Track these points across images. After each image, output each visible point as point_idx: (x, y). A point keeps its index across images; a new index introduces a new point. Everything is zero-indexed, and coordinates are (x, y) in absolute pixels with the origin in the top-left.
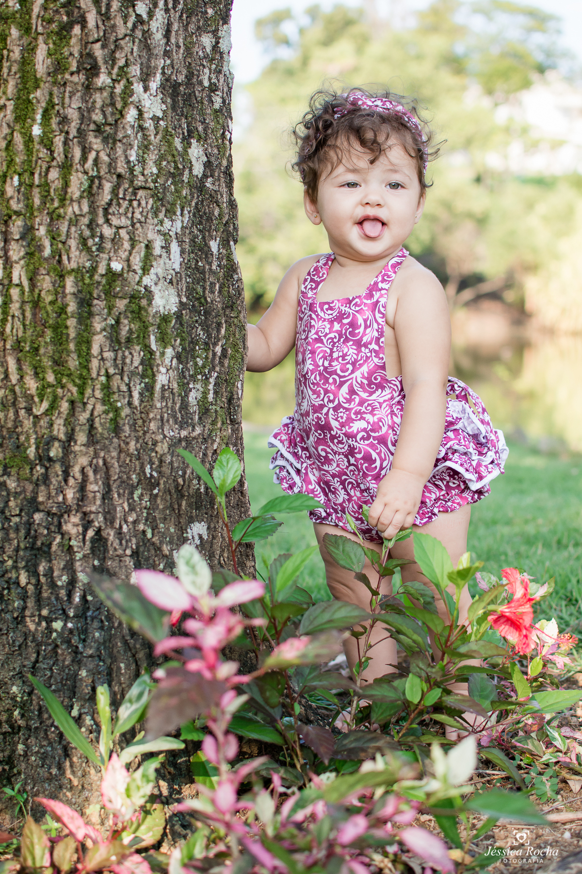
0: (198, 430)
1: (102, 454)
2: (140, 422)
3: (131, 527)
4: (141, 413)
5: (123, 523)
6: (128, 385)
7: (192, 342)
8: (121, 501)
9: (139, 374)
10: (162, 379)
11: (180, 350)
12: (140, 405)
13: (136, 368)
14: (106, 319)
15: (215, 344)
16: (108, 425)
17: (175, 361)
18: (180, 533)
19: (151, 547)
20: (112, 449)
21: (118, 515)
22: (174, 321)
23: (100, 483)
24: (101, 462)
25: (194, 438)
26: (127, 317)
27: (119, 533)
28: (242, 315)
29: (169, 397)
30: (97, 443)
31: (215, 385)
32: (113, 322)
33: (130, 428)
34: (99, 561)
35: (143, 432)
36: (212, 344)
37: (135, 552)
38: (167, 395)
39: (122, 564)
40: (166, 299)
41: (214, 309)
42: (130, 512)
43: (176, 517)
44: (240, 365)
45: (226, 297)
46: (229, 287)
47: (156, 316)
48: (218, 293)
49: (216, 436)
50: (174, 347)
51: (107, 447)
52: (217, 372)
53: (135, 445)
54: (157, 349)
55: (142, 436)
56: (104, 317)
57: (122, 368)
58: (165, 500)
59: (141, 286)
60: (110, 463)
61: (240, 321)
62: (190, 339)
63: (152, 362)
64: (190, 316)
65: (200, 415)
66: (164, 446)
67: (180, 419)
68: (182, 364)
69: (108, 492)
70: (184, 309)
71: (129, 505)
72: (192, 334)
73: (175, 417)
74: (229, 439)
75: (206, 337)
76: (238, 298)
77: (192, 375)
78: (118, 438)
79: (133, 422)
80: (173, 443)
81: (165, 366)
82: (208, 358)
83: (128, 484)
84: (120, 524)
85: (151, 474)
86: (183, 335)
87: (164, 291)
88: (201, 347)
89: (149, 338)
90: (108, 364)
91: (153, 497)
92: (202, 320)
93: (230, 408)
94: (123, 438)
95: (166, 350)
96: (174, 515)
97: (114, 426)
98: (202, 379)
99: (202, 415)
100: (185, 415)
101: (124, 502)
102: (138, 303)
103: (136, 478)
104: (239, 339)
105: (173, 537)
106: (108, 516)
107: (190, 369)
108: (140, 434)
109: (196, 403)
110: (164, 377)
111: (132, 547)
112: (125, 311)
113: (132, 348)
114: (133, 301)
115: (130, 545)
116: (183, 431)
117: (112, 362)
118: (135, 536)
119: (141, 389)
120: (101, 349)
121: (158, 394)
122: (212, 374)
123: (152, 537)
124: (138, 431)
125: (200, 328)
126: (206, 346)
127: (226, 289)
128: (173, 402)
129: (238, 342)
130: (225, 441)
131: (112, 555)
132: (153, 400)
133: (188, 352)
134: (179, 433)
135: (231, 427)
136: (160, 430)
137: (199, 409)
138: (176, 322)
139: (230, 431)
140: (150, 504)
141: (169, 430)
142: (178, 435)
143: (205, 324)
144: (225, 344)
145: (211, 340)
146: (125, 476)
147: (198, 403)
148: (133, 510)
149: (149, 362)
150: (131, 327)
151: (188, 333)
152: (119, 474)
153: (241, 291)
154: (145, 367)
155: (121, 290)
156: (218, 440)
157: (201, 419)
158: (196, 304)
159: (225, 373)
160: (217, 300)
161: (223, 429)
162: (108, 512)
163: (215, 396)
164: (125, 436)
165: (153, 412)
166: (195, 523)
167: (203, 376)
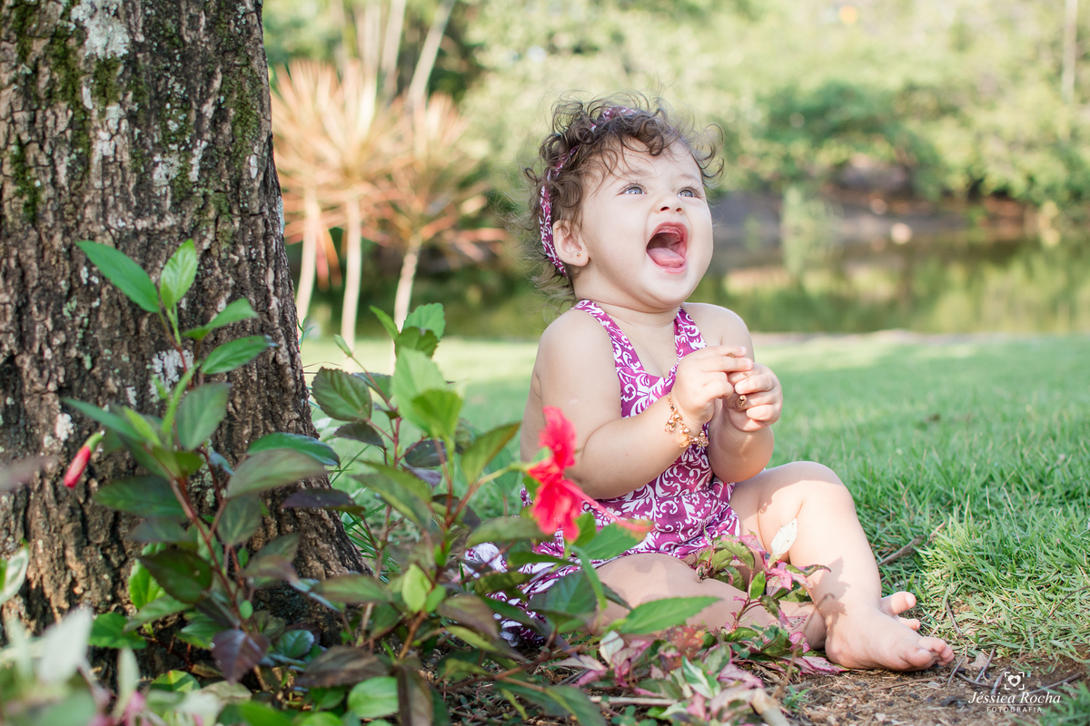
1: (15, 252)
2: (69, 208)
3: (58, 352)
4: (73, 195)
5: (45, 346)
6: (50, 157)
7: (157, 98)
8: (42, 317)
9: (66, 141)
10: (102, 146)
11: (135, 107)
12: (70, 186)
13: (63, 132)
14: (16, 67)
15: (202, 102)
16: (21, 212)
17: (124, 124)
18: (139, 363)
19: (92, 382)
20: (27, 245)
21: (38, 336)
22: (121, 68)
23: (12, 291)
24: (13, 263)
25: (163, 232)
26: (47, 64)
27: (39, 362)
28: (255, 64)
29: (116, 174)
30: (8, 236)
31: (204, 159)
32: (29, 71)
33: (55, 216)
34: (14, 398)
35: (74, 221)
36: (196, 101)
37: (66, 388)
38: (113, 171)
39: (44, 403)
40: (109, 38)
41: (199, 52)
42: (56, 332)
43: (133, 341)
44: (254, 132)
45: (224, 36)
46: (229, 23)
47: (92, 61)
48: (205, 30)
49: (208, 230)
50: (122, 104)
51: (21, 242)
52: (207, 141)
53: (63, 238)
54: (94, 107)
55: (75, 226)
56: (14, 64)
57: (44, 133)
58: (113, 316)
59: (69, 20)
60: (26, 264)
61: (252, 71)
62: (153, 94)
63: (87, 124)
64: (154, 62)
65: (177, 200)
66: (105, 241)
67: (135, 204)
68: (139, 127)
69: (26, 304)
70: (140, 51)
71: (55, 322)
72: (157, 87)
73: (127, 202)
74: (236, 237)
75: (185, 92)
76: (248, 38)
77: (158, 144)
78: (36, 229)
79: (59, 208)
80: (124, 237)
81: (109, 130)
82: (189, 121)
83: (55, 294)
84: (41, 348)
85: (88, 279)
86: (140, 87)
87: (104, 27)
88: (176, 105)
89: (81, 92)
90: (20, 128)
91: (93, 312)
92: (177, 68)
93: (238, 193)
94: (44, 230)
95: (108, 108)
96: (129, 338)
97: (32, 213)
98: (179, 149)
99: (182, 200)
100: (146, 200)
101: (46, 319)
102: (65, 44)
103: (66, 285)
104: (252, 96)
105: (127, 368)
106: (28, 338)
107: (155, 135)
108: (71, 224)
109: (166, 183)
110: (106, 145)
111: (58, 380)
112: (45, 56)
113: (55, 105)
114: (57, 41)
115: (55, 376)
116: (140, 220)
117: (26, 125)
118: (66, 366)
119: (70, 161)
120: (12, 109)
121: (97, 169)
122: (198, 144)
123: (93, 368)
124: (67, 220)
125: (173, 78)
126: (185, 104)
127: (223, 26)
128: (124, 180)
129: (249, 100)
130: (227, 238)
131: (29, 390)
132: (89, 177)
133: (150, 112)
134: (133, 224)
135: (240, 218)
136: (101, 219)
137: (172, 192)
138: (125, 69)
139: (237, 225)
140: (89, 322)
141: (117, 219)
142: (133, 227)
143: (183, 74)
144: (224, 102)
145: (195, 97)
146: (50, 283)
147: (172, 183)
148: (61, 329)
149: (83, 126)
150: (54, 77)
151: (149, 85)
152: (39, 279)
153: (252, 29)
154: (76, 132)
155: (38, 27)
156: (211, 236)
157: (177, 206)
158: (165, 45)
159: (224, 142)
160: (204, 40)
161: (221, 220)
162: (28, 332)
163: (206, 175)
164: (47, 227)
165: (89, 194)
166: (169, 352)
167: (180, 146)
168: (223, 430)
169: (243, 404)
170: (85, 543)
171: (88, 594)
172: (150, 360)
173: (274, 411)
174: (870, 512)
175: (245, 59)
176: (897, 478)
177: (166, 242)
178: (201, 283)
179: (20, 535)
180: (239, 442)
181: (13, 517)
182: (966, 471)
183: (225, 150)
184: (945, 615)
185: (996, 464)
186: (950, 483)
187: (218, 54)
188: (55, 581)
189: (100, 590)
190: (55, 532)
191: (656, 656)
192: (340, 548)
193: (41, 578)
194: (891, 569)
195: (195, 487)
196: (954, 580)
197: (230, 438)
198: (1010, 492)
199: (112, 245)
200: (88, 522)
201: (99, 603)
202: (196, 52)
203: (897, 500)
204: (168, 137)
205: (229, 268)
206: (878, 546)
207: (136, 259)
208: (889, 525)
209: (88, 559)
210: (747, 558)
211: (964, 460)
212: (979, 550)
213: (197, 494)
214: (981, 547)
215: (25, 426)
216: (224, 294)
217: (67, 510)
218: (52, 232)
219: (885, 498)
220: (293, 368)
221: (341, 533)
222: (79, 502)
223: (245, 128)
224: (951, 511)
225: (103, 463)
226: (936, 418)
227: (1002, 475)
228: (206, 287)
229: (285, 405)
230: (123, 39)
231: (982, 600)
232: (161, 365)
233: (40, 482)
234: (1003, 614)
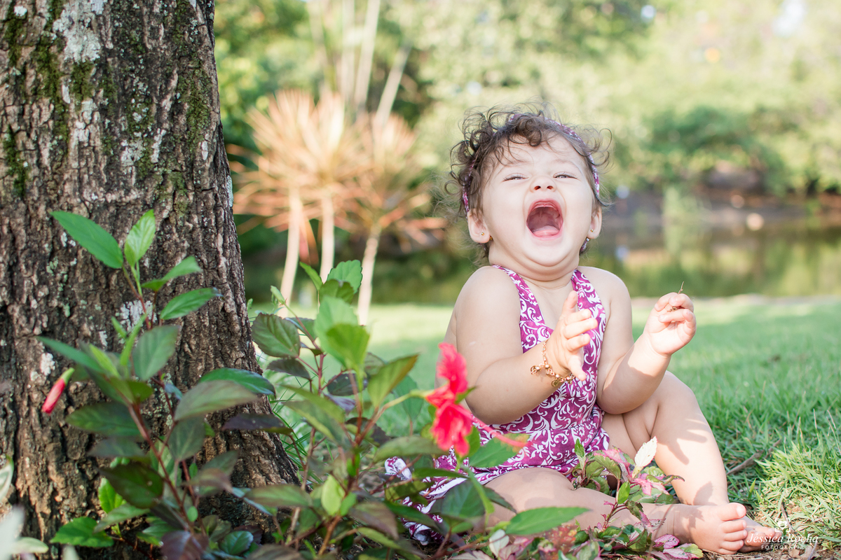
0: (134, 195)
1: (7, 221)
2: (52, 184)
3: (42, 302)
4: (55, 174)
5: (31, 297)
6: (36, 143)
7: (124, 94)
8: (29, 274)
9: (49, 129)
10: (79, 134)
11: (106, 102)
12: (52, 166)
13: (46, 123)
14: (8, 70)
15: (161, 98)
16: (12, 188)
17: (97, 116)
18: (110, 311)
19: (70, 327)
20: (17, 215)
21: (25, 289)
22: (94, 70)
23: (5, 253)
24: (5, 230)
25: (129, 204)
26: (33, 67)
27: (27, 310)
28: (205, 67)
29: (90, 156)
31: (163, 144)
32: (18, 73)
33: (40, 191)
34: (7, 341)
35: (56, 195)
36: (157, 97)
37: (50, 332)
38: (88, 154)
39: (30, 344)
40: (84, 46)
41: (159, 57)
42: (41, 286)
43: (104, 293)
44: (205, 123)
45: (180, 44)
46: (184, 34)
47: (69, 64)
48: (163, 39)
49: (167, 202)
50: (94, 99)
51: (12, 212)
52: (166, 129)
53: (46, 209)
54: (72, 101)
55: (56, 199)
56: (6, 67)
57: (31, 123)
58: (88, 273)
59: (52, 31)
60: (16, 231)
61: (203, 73)
62: (121, 91)
63: (66, 116)
64: (121, 65)
65: (141, 178)
66: (81, 211)
67: (106, 181)
68: (109, 118)
69: (16, 264)
70: (110, 57)
71: (40, 278)
72: (124, 85)
73: (99, 179)
74: (191, 208)
75: (147, 90)
76: (200, 46)
77: (125, 132)
78: (24, 202)
79: (43, 184)
80: (96, 208)
81: (84, 120)
82: (151, 113)
83: (40, 255)
84: (28, 299)
85: (67, 243)
86: (110, 85)
87: (80, 36)
88: (140, 100)
89: (61, 90)
90: (11, 120)
91: (71, 269)
92: (141, 70)
93: (192, 172)
94: (31, 202)
95: (83, 103)
96: (101, 291)
97: (21, 189)
98: (142, 136)
99: (145, 178)
100: (115, 178)
101: (33, 275)
102: (48, 50)
103: (49, 247)
104: (204, 93)
105: (100, 315)
106: (18, 291)
107: (122, 124)
108: (53, 198)
109: (132, 163)
110: (82, 133)
111: (42, 326)
112: (32, 60)
113: (40, 100)
114: (41, 48)
115: (40, 322)
116: (110, 194)
117: (16, 117)
118: (49, 314)
119: (52, 146)
120: (5, 104)
121: (74, 152)
122: (158, 132)
123: (71, 316)
124: (50, 194)
125: (138, 78)
126: (148, 100)
127: (179, 36)
128: (96, 161)
129: (201, 96)
130: (182, 209)
131: (19, 334)
132: (67, 159)
133: (118, 106)
134: (104, 197)
135: (193, 193)
136: (77, 193)
137: (137, 171)
138: (98, 70)
139: (191, 198)
140: (68, 278)
141: (91, 193)
142: (104, 199)
143: (146, 75)
144: (180, 98)
145: (155, 93)
146: (36, 246)
147: (136, 164)
148: (44, 284)
149: (63, 117)
150: (38, 78)
151: (117, 84)
152: (27, 243)
153: (203, 39)
154: (57, 122)
155: (26, 37)
156: (169, 207)
157: (141, 183)
158: (131, 51)
159: (181, 131)
160: (163, 47)
161: (177, 194)
162: (18, 286)
163: (165, 157)
164: (33, 200)
165: (68, 173)
166: (135, 302)
167: (144, 134)
168: (181, 366)
169: (198, 345)
170: (64, 460)
171: (66, 502)
172: (119, 308)
173: (223, 351)
174: (720, 432)
175: (197, 63)
176: (742, 404)
177: (132, 212)
178: (161, 246)
179: (11, 453)
180: (194, 376)
181: (5, 439)
182: (798, 398)
183: (181, 137)
184: (781, 515)
185: (823, 392)
186: (785, 408)
187: (175, 59)
188: (39, 491)
189: (76, 498)
190: (39, 450)
191: (536, 551)
192: (279, 464)
193: (28, 489)
194: (736, 478)
195: (156, 413)
196: (788, 486)
197: (186, 373)
198: (834, 414)
199: (86, 215)
200: (67, 442)
201: (76, 510)
202: (156, 57)
203: (742, 421)
204: (133, 126)
205: (185, 234)
206: (726, 459)
207: (107, 226)
208: (735, 442)
209: (67, 473)
210: (615, 470)
211: (797, 390)
212: (808, 462)
213: (159, 419)
214: (809, 459)
215: (16, 364)
216: (181, 255)
217: (49, 432)
218: (37, 204)
219: (732, 420)
220: (239, 316)
221: (280, 450)
222: (59, 426)
223: (198, 119)
224: (785, 430)
225: (80, 394)
226: (777, 358)
227: (828, 401)
228: (166, 249)
229: (232, 346)
230: (95, 46)
231: (811, 503)
232: (128, 314)
233: (27, 409)
234: (828, 513)
